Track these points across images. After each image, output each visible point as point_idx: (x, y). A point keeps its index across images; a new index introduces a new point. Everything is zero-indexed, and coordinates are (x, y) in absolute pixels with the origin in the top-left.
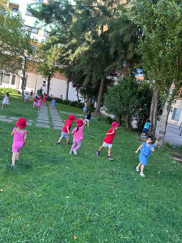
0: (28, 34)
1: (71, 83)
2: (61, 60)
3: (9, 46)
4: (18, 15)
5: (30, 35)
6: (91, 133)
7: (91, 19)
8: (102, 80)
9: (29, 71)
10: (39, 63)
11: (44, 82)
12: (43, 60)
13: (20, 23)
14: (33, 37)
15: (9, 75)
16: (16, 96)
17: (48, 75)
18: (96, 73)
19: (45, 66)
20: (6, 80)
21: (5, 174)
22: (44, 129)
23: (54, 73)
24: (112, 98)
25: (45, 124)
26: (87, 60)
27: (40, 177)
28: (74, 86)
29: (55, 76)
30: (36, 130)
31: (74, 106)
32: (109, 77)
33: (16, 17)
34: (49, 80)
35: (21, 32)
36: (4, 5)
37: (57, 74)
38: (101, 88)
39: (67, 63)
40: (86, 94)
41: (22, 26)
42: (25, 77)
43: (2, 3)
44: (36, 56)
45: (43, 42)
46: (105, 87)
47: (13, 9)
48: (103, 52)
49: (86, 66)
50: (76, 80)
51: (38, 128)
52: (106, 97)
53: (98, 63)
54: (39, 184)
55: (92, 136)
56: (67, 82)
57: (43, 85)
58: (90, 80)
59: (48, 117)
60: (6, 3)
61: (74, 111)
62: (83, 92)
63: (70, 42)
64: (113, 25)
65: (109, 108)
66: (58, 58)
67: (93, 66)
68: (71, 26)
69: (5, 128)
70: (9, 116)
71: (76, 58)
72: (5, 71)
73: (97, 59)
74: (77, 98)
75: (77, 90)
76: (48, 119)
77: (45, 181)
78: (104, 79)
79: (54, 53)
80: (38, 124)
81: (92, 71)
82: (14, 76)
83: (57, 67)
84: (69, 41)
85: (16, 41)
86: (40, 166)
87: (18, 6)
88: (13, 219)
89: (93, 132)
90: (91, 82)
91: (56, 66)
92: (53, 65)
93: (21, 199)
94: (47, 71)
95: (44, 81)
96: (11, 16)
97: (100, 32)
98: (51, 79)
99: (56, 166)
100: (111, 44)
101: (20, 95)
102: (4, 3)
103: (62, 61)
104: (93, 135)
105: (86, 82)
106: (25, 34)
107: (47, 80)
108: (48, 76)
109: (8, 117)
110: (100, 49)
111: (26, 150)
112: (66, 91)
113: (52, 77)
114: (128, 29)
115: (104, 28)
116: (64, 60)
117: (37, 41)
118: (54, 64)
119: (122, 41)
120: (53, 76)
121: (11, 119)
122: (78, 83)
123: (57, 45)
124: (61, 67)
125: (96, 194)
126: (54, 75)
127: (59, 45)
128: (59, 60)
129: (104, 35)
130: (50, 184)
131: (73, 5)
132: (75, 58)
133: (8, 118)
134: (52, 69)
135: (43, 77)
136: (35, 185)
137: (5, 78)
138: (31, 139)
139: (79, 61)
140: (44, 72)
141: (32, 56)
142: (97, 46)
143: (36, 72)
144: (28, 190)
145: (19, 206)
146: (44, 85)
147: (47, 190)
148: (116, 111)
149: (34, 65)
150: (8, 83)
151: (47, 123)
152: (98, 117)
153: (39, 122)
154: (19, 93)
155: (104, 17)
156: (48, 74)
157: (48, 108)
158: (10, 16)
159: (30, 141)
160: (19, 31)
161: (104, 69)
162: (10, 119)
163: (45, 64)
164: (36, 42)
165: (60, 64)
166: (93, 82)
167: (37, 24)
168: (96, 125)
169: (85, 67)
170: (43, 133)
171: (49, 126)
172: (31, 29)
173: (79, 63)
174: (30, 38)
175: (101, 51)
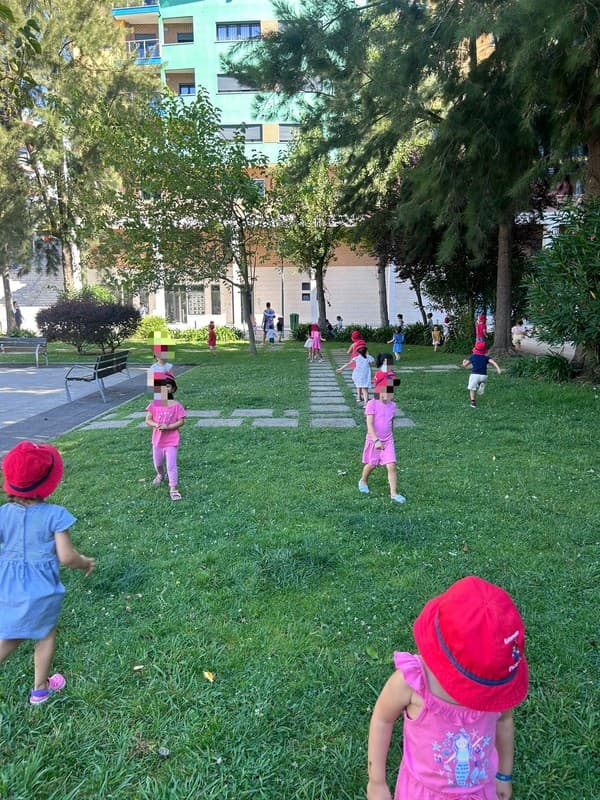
0: (238, 147)
1: (390, 269)
2: (350, 202)
3: (189, 201)
4: (200, 99)
5: (243, 148)
6: (501, 424)
7: (432, 30)
8: (503, 232)
9: (258, 261)
10: (282, 230)
11: (306, 286)
12: (292, 217)
13: (208, 120)
14: (254, 153)
15: (201, 288)
16: (231, 345)
17: (315, 262)
18: (477, 212)
19: (302, 233)
20: (197, 306)
21: (262, 590)
22: (340, 432)
23: (331, 248)
24: (558, 286)
25: (337, 415)
26: (438, 175)
27: (374, 595)
28: (403, 276)
29: (336, 260)
30: (317, 438)
31: (413, 343)
32: (524, 217)
33: (195, 107)
34: (320, 277)
35: (216, 148)
36: (154, 83)
37: (341, 249)
38: (502, 261)
39: (370, 207)
40: (449, 295)
41: (216, 128)
42: (250, 282)
43: (149, 79)
44: (269, 210)
45: (283, 160)
46: (515, 254)
47: (181, 86)
48: (491, 132)
49: (440, 196)
50: (407, 252)
51: (321, 432)
52: (533, 286)
53: (480, 174)
54: (375, 617)
55: (509, 434)
56: (377, 268)
57: (303, 295)
58: (461, 240)
59: (340, 394)
60: (159, 75)
61: (419, 359)
62: (437, 290)
63: (367, 135)
64: (517, 21)
65: (549, 324)
66: (338, 195)
67: (461, 189)
68: (366, 80)
69: (226, 447)
70: (227, 408)
71: (396, 180)
72: (189, 277)
73: (475, 162)
74: (420, 313)
75: (416, 286)
76: (343, 400)
77: (395, 607)
78: (510, 226)
79: (322, 184)
80: (317, 420)
81: (462, 209)
82: (216, 288)
83: (336, 230)
84: (364, 133)
85: (206, 178)
86: (362, 554)
87: (191, 75)
88: (325, 747)
89: (507, 418)
90: (465, 246)
91: (334, 225)
92: (324, 224)
93: (331, 673)
94: (311, 249)
95: (303, 284)
96: (182, 106)
97: (465, 69)
98: (325, 271)
99: (416, 552)
100: (522, 94)
101: (242, 342)
102: (152, 77)
103: (354, 204)
104: (512, 429)
105: (446, 251)
106: (229, 151)
107: (313, 277)
108: (314, 265)
109: (226, 413)
110: (481, 125)
111: (304, 507)
112: (378, 298)
113: (327, 263)
114: (578, 20)
115: (478, 51)
116: (359, 197)
117: (264, 162)
118: (327, 221)
119: (559, 72)
120: (331, 260)
121: (236, 418)
122: (414, 263)
123: (327, 158)
124: (350, 223)
125: (593, 644)
126: (334, 255)
127: (333, 154)
128: (340, 204)
129: (486, 72)
130: (412, 617)
131: (362, 5)
132: (392, 183)
133: (226, 415)
134: (325, 237)
135: (300, 271)
136: (363, 623)
137: (194, 298)
138: (309, 469)
139: (408, 189)
140: (302, 254)
141: (257, 211)
142: (465, 115)
143: (278, 258)
144: (347, 642)
145: (332, 701)
146: (306, 297)
147: (407, 637)
148: (582, 328)
149: (270, 238)
150: (203, 313)
151: (343, 412)
152: (513, 363)
153: (319, 412)
154: (240, 335)
155: (478, 9)
156: (314, 254)
157: (332, 364)
158: (178, 109)
159: (306, 476)
160: (209, 146)
161: (503, 192)
162: (232, 418)
163: (301, 228)
164: (262, 165)
165: (346, 215)
166: (473, 247)
167: (259, 104)
168: (512, 392)
169: (437, 200)
170: (340, 447)
171: (352, 420)
172: (244, 131)
173: (411, 194)
174: (244, 158)
175: (483, 132)
